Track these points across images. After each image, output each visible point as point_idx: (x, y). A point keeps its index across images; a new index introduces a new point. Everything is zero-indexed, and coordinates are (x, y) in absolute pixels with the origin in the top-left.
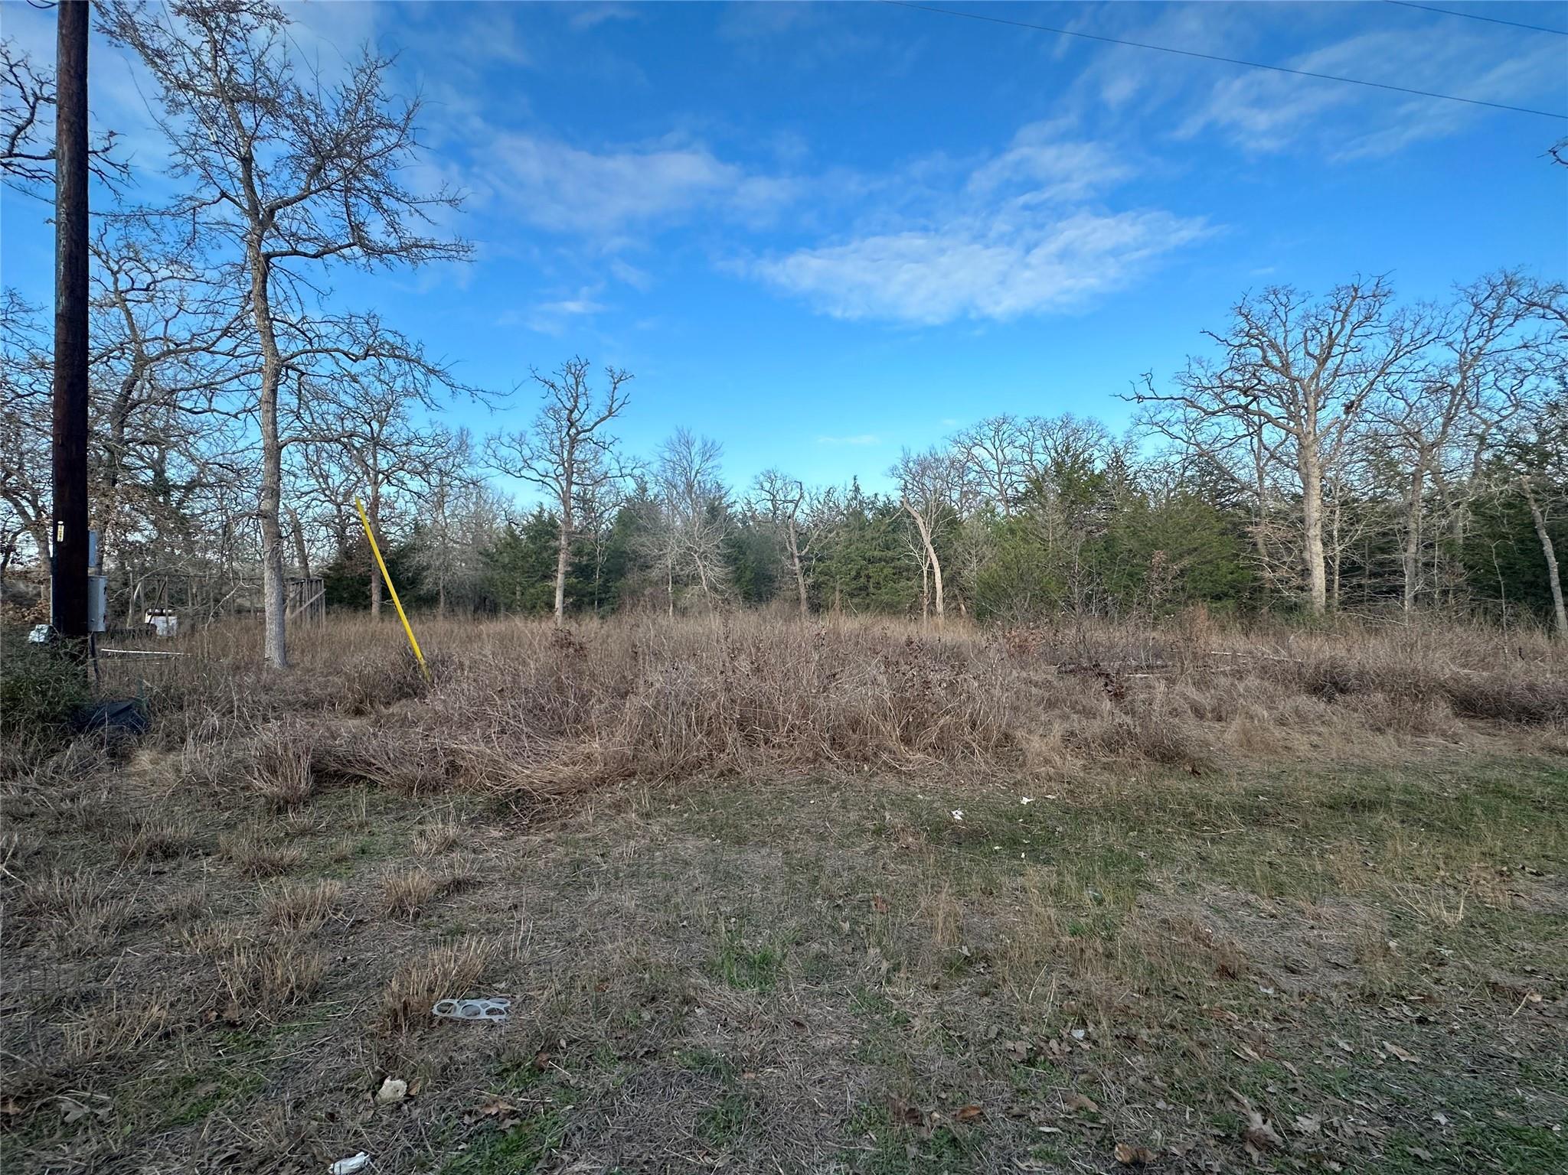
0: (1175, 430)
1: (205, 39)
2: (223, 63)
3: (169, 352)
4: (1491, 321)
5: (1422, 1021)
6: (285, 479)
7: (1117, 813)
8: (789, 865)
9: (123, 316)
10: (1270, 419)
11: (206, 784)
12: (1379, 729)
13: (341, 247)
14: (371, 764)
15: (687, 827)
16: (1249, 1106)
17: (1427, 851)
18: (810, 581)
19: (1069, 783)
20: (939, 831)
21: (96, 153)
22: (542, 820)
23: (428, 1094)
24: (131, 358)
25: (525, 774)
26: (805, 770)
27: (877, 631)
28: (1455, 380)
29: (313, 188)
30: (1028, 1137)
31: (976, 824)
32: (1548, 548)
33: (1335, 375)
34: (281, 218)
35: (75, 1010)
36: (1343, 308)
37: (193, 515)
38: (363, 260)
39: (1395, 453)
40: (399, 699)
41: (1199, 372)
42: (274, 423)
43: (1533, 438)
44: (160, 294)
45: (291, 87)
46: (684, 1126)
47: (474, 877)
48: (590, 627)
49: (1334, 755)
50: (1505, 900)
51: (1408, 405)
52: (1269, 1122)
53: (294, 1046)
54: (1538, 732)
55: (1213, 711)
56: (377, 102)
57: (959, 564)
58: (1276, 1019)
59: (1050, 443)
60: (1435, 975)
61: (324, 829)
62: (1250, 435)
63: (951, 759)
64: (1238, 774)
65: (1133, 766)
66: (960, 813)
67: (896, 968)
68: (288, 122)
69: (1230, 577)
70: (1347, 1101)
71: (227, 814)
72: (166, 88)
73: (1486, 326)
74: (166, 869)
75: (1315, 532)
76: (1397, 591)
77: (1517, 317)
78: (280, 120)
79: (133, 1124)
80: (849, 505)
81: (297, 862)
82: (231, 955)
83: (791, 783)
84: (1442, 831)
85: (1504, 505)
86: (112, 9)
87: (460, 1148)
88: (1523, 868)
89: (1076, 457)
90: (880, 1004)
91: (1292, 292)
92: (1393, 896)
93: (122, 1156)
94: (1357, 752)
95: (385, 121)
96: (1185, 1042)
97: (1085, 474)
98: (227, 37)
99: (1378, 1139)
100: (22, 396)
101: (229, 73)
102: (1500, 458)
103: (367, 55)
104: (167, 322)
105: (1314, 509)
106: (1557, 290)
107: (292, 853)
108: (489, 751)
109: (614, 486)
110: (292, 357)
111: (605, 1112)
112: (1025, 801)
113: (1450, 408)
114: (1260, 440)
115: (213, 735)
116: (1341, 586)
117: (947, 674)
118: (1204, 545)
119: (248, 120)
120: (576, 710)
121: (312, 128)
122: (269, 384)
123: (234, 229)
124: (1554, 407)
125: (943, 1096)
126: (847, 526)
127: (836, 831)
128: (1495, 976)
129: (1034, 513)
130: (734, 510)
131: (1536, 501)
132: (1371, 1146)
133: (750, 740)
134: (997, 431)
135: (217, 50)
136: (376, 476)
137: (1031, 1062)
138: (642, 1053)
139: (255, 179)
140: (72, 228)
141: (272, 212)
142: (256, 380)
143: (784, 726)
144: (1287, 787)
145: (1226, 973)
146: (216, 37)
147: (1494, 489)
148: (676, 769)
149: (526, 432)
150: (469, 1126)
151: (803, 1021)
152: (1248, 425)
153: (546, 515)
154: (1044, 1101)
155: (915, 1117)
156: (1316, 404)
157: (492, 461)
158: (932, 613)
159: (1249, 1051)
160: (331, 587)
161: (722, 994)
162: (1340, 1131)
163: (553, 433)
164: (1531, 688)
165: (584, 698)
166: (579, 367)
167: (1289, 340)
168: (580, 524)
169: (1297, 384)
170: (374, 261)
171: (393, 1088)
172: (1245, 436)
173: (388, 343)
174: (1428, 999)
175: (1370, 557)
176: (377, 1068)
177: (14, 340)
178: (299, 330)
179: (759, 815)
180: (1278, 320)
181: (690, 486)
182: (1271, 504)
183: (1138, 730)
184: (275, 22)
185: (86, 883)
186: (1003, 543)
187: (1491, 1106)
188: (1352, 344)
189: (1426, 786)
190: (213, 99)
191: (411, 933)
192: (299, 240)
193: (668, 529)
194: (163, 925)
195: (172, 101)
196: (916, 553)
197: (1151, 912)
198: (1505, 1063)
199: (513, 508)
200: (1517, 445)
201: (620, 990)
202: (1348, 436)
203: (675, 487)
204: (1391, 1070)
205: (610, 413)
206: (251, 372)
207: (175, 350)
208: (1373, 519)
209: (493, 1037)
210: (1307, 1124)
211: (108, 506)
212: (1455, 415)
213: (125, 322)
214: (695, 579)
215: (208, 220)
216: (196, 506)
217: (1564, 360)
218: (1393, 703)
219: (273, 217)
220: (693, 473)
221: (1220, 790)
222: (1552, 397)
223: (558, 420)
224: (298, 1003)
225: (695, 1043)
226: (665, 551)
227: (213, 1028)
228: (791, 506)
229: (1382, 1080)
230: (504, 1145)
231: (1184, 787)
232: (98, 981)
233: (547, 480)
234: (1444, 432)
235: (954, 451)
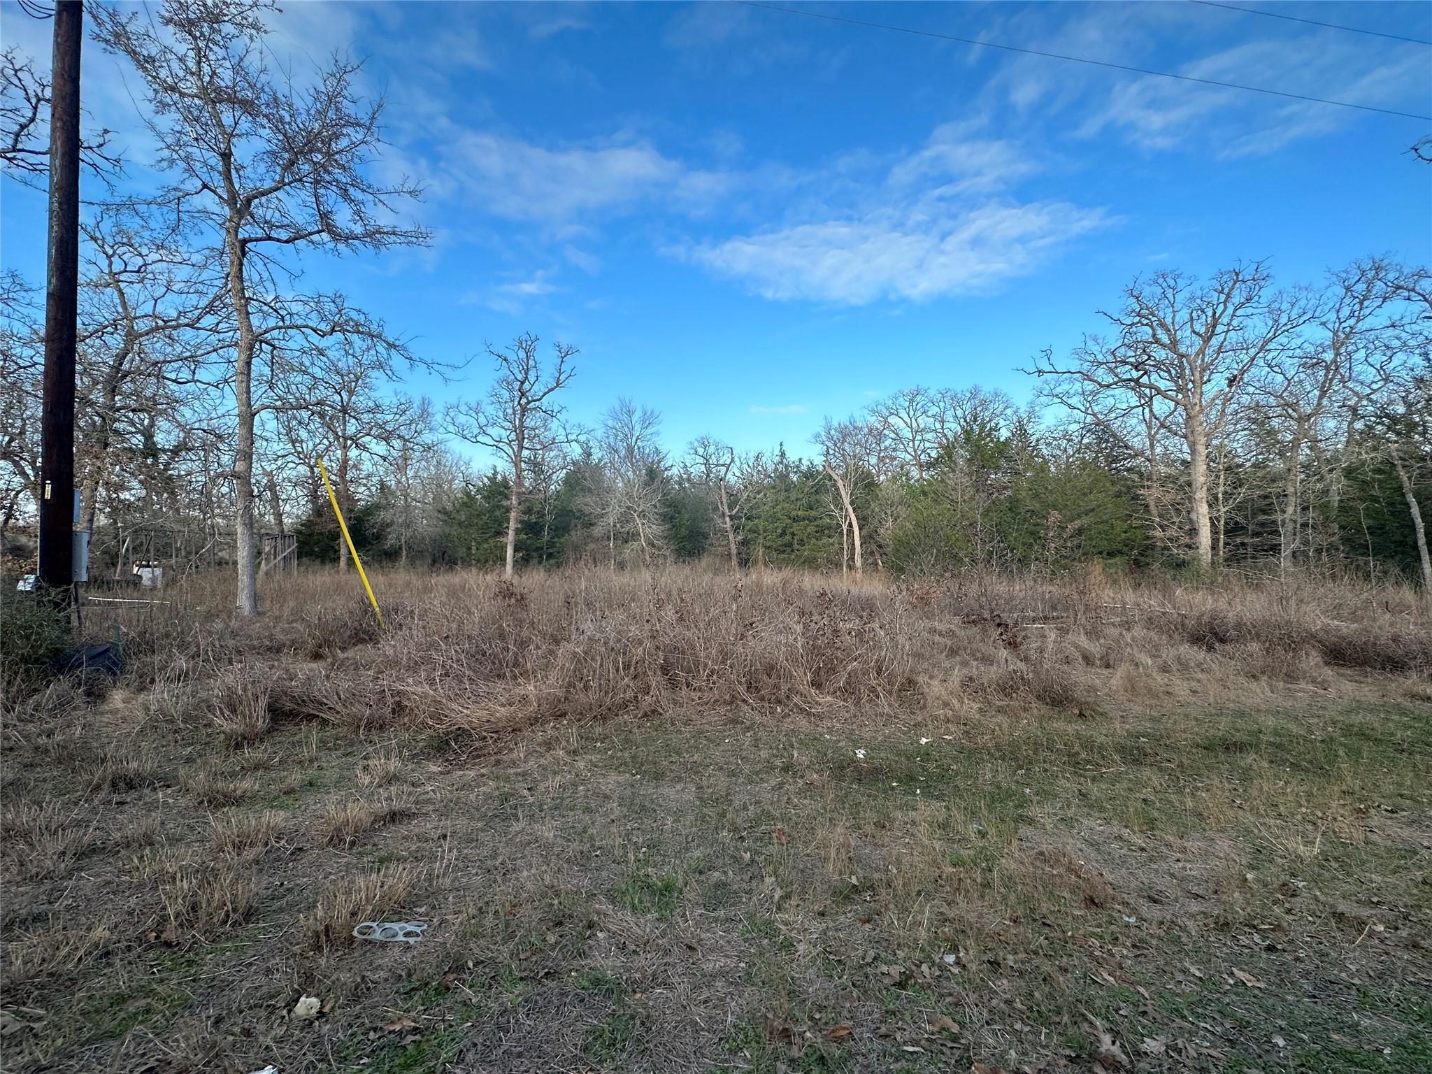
0: (1074, 401)
1: (192, 46)
2: (206, 68)
3: (158, 328)
4: (1361, 303)
5: (1271, 949)
6: (257, 444)
7: (1009, 754)
8: (701, 799)
9: (116, 294)
10: (1159, 392)
11: (172, 722)
12: (1254, 676)
13: (310, 234)
14: (322, 704)
15: (609, 763)
16: (1101, 1028)
17: (1293, 788)
18: (740, 538)
19: (965, 724)
20: (842, 769)
21: (91, 148)
22: (479, 756)
23: (339, 1011)
24: (123, 333)
25: (467, 713)
26: (722, 711)
27: (794, 584)
28: (1329, 356)
29: (286, 180)
30: (891, 1055)
31: (876, 763)
32: (1415, 511)
33: (1219, 351)
34: (256, 207)
35: (26, 930)
36: (1226, 291)
37: (179, 476)
38: (331, 245)
39: (1275, 423)
40: (355, 645)
41: (1096, 349)
42: (248, 392)
43: (1401, 410)
44: (150, 276)
45: (267, 89)
46: (571, 1043)
47: (409, 809)
48: (535, 579)
49: (1212, 700)
50: (1359, 835)
51: (1286, 378)
52: (1118, 1043)
53: (223, 966)
54: (1401, 679)
55: (1101, 659)
56: (345, 102)
57: (876, 523)
58: (1134, 946)
59: (959, 413)
60: (1287, 905)
61: (277, 764)
62: (1142, 406)
63: (857, 703)
64: (1122, 717)
65: (1025, 710)
66: (863, 752)
67: (787, 897)
68: (265, 121)
69: (1123, 535)
70: (1193, 1024)
71: (189, 749)
72: (154, 90)
73: (1357, 307)
74: (128, 800)
75: (1201, 494)
76: (1275, 549)
77: (1385, 299)
78: (258, 119)
79: (65, 1037)
80: (776, 469)
81: (249, 794)
82: (174, 879)
83: (709, 723)
84: (1307, 771)
85: (1373, 471)
86: (107, 20)
87: (362, 1062)
88: (1379, 806)
89: (983, 426)
90: (770, 930)
91: (1179, 276)
92: (1256, 831)
93: (51, 1067)
94: (1232, 697)
95: (352, 120)
96: (1047, 967)
97: (992, 441)
98: (210, 45)
99: (1218, 1059)
100: (24, 368)
101: (211, 77)
102: (1370, 428)
103: (337, 61)
104: (156, 301)
105: (1200, 474)
106: (1421, 274)
107: (246, 785)
108: (432, 692)
109: (561, 451)
110: (265, 332)
111: (500, 1028)
112: (924, 741)
113: (1325, 382)
114: (1151, 411)
115: (182, 676)
116: (1226, 544)
117: (855, 624)
118: (1099, 506)
119: (227, 118)
120: (516, 654)
121: (287, 127)
122: (243, 357)
123: (213, 216)
124: (1420, 382)
125: (817, 1016)
126: (774, 488)
127: (747, 769)
128: (1341, 908)
129: (944, 477)
130: (670, 473)
131: (1404, 467)
132: (1211, 1066)
133: (673, 684)
134: (911, 401)
135: (200, 57)
136: (346, 443)
137: (901, 985)
138: (542, 974)
139: (233, 172)
140: (63, 215)
141: (249, 201)
142: (234, 353)
143: (705, 671)
144: (1166, 729)
145: (1091, 902)
146: (200, 45)
147: (1365, 456)
148: (604, 710)
149: (482, 401)
150: (373, 1042)
151: (695, 946)
152: (1140, 397)
153: (499, 477)
154: (910, 1022)
155: (786, 1034)
156: (1202, 378)
157: (451, 428)
158: (850, 568)
159: (1106, 976)
160: (304, 542)
161: (624, 920)
162: (1184, 1051)
163: (506, 402)
164: (1396, 639)
165: (523, 644)
166: (529, 343)
167: (1177, 319)
168: (530, 485)
169: (1184, 360)
170: (341, 246)
171: (307, 1005)
172: (1137, 407)
173: (352, 319)
174: (1278, 928)
175: (1252, 518)
176: (295, 986)
177: (15, 316)
178: (272, 308)
179: (677, 753)
180: (1166, 302)
181: (630, 451)
182: (1163, 469)
183: (1031, 675)
184: (253, 31)
185: (53, 810)
186: (916, 504)
187: (1328, 1030)
188: (1235, 323)
189: (1295, 729)
190: (197, 101)
191: (346, 860)
192: (272, 226)
193: (609, 490)
194: (119, 851)
195: (160, 102)
196: (837, 513)
197: (1029, 845)
198: (1345, 989)
199: (470, 470)
200: (1387, 416)
201: (529, 915)
202: (1232, 407)
203: (616, 451)
204: (1236, 994)
205: (558, 385)
206: (229, 346)
207: (165, 327)
208: (1255, 483)
209: (407, 958)
210: (1153, 1045)
211: (99, 468)
212: (1329, 388)
213: (118, 301)
214: (635, 536)
215: (190, 209)
216: (181, 467)
217: (1427, 338)
218: (1268, 652)
219: (250, 206)
220: (634, 439)
221: (1104, 732)
222: (1418, 372)
223: (510, 391)
224: (233, 925)
225: (592, 965)
226: (607, 510)
227: (151, 948)
228: (723, 469)
229: (1228, 1004)
230: (402, 1060)
231: (1071, 729)
232: (50, 903)
233: (500, 445)
234: (1319, 404)
235: (872, 420)
